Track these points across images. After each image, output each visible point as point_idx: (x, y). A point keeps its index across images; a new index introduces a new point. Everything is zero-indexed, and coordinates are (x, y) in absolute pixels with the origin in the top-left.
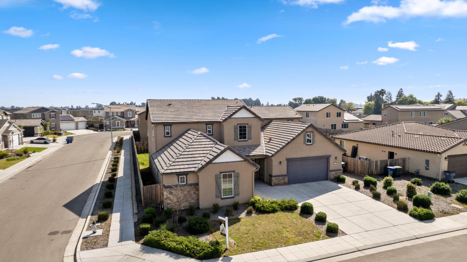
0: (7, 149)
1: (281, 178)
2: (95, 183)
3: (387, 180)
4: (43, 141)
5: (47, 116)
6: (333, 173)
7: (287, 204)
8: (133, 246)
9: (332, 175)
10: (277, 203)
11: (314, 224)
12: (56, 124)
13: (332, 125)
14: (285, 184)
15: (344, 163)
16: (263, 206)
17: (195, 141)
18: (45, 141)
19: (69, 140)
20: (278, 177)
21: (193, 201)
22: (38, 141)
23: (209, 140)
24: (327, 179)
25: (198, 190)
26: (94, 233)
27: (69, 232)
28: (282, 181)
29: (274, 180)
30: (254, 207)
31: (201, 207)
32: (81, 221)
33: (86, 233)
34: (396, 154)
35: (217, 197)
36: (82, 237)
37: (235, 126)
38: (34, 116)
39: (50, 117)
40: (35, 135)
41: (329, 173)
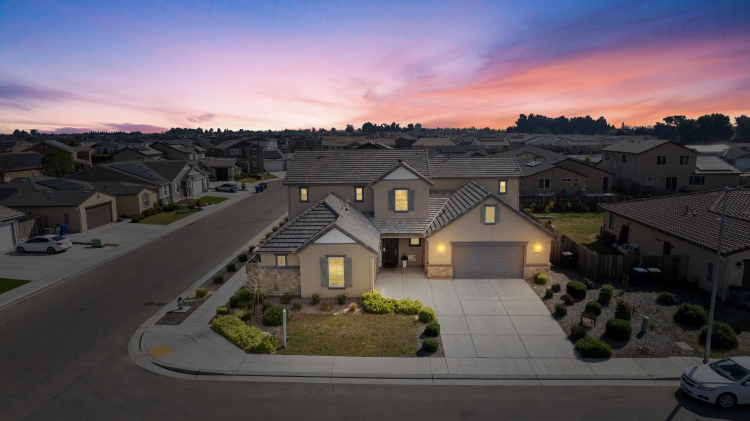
0: (186, 198)
1: (442, 268)
3: (603, 290)
4: (228, 188)
5: (248, 153)
6: (531, 268)
7: (405, 306)
9: (530, 271)
10: (395, 303)
11: (418, 337)
12: (258, 163)
13: (668, 179)
14: (448, 277)
15: (571, 254)
16: (371, 305)
18: (231, 188)
19: (259, 189)
20: (438, 267)
21: (294, 287)
22: (223, 188)
24: (521, 276)
25: (299, 275)
26: (181, 309)
27: (163, 305)
28: (444, 273)
29: (430, 270)
30: (361, 305)
31: (302, 296)
33: (173, 309)
34: (673, 246)
35: (322, 285)
36: (167, 311)
37: (389, 191)
38: (233, 153)
39: (251, 153)
40: (228, 179)
41: (525, 268)
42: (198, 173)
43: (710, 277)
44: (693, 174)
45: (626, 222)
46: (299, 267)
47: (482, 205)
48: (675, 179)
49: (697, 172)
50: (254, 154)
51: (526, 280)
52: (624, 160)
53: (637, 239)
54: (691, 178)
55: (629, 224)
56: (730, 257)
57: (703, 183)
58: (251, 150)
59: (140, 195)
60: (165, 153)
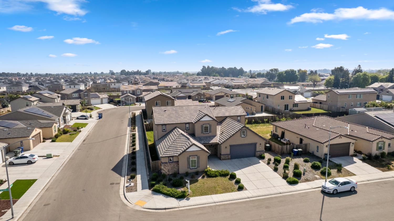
0: (66, 124)
2: (124, 155)
3: (287, 159)
4: (84, 118)
5: (82, 96)
6: (258, 153)
7: (223, 173)
8: (148, 192)
9: (258, 154)
10: (218, 172)
11: (234, 184)
12: (88, 101)
13: (285, 105)
14: (228, 159)
15: (269, 145)
16: (211, 174)
17: (178, 138)
19: (100, 116)
20: (225, 155)
21: (176, 170)
22: (81, 118)
23: (185, 137)
24: (255, 156)
25: (178, 164)
26: (130, 184)
27: (119, 184)
28: (227, 157)
29: (222, 157)
30: (206, 174)
31: (180, 173)
32: (123, 179)
33: (126, 185)
34: (303, 140)
35: (188, 168)
36: (125, 187)
37: (201, 125)
38: (74, 96)
39: (84, 96)
40: (77, 111)
41: (256, 153)
42: (69, 111)
43: (317, 151)
44: (294, 103)
45: (283, 130)
46: (178, 162)
47: (241, 130)
48: (288, 105)
49: (295, 102)
50: (86, 96)
51: (257, 157)
52: (267, 98)
53: (288, 137)
54: (293, 104)
55: (284, 131)
56: (324, 144)
57: (298, 107)
58: (84, 94)
59: (53, 127)
60: (41, 99)
